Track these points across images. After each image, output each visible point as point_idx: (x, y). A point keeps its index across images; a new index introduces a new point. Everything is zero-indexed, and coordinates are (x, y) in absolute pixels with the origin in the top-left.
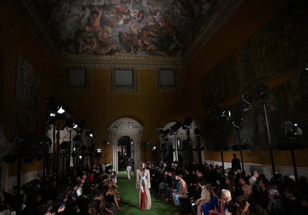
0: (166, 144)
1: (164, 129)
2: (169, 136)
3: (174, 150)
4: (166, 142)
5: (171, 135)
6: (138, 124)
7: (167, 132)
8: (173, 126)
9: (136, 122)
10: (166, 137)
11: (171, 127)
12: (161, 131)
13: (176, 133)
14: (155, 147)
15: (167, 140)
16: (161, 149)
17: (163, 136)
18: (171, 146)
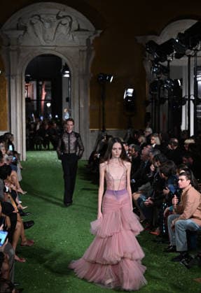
0: (162, 83)
1: (161, 40)
2: (173, 61)
3: (183, 101)
4: (163, 77)
5: (178, 56)
6: (85, 23)
7: (167, 48)
8: (187, 31)
9: (80, 15)
10: (165, 63)
11: (180, 35)
12: (152, 44)
13: (192, 53)
14: (131, 91)
15: (166, 70)
16: (148, 96)
17: (156, 61)
18: (178, 90)
